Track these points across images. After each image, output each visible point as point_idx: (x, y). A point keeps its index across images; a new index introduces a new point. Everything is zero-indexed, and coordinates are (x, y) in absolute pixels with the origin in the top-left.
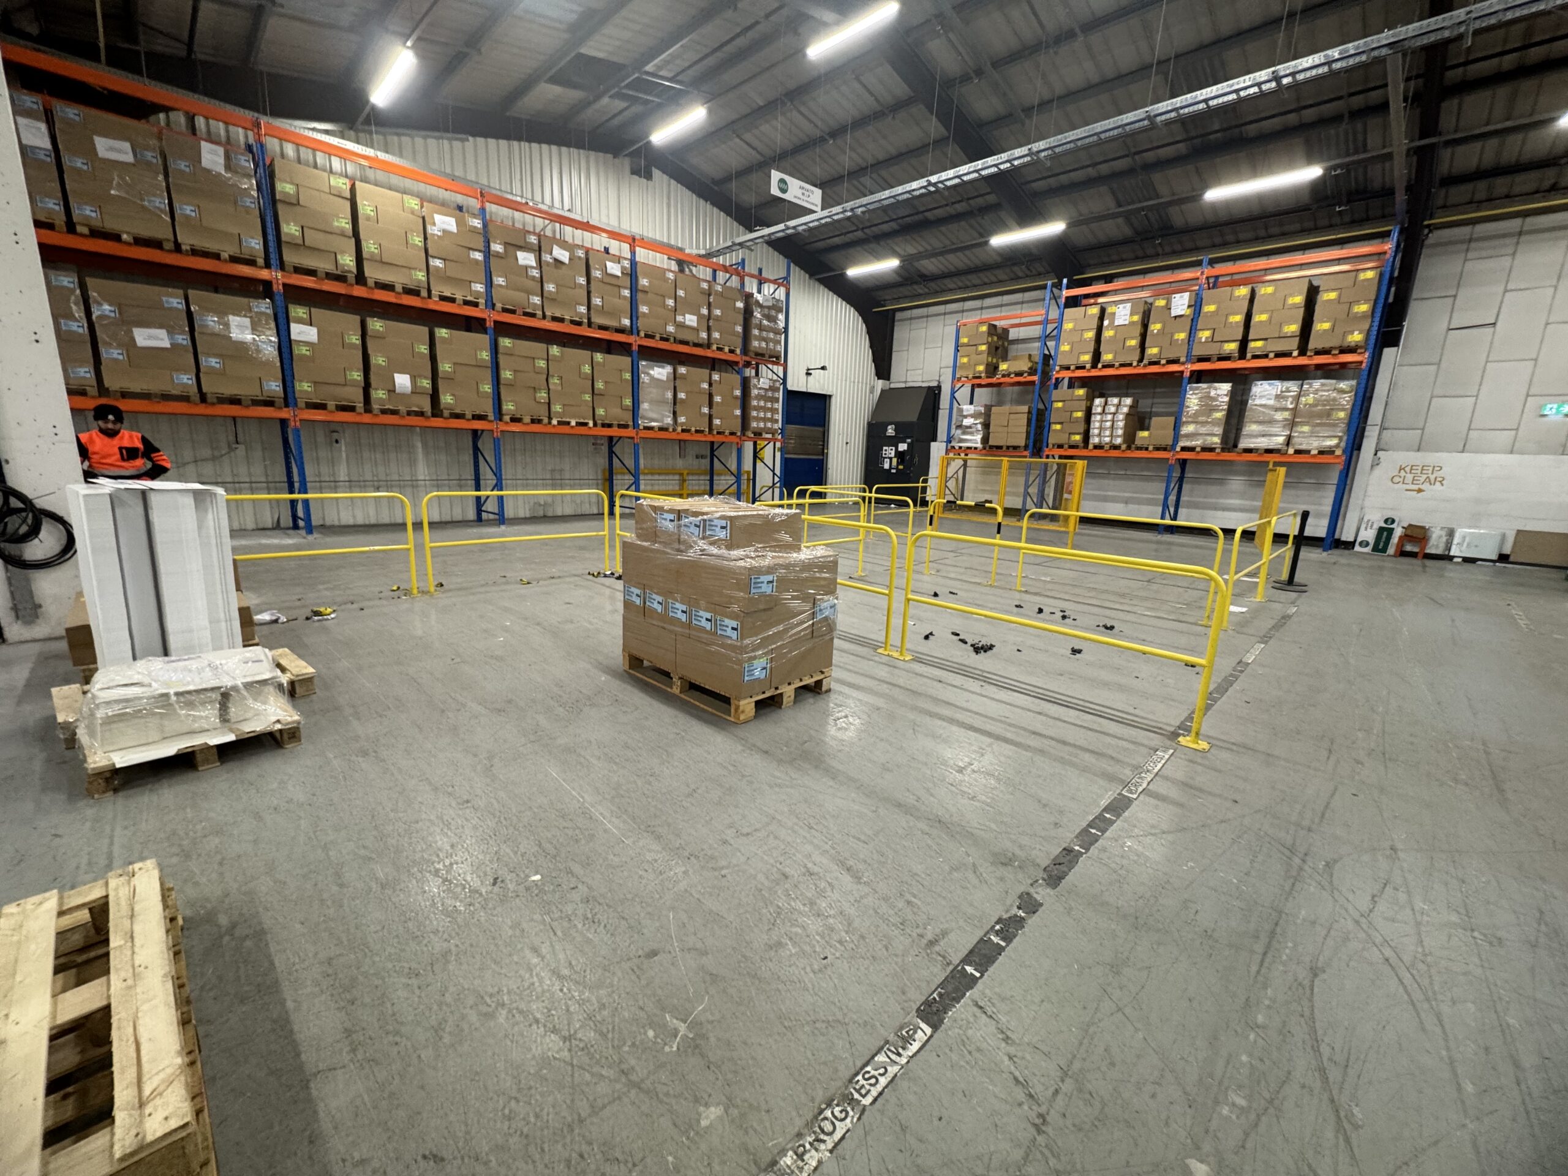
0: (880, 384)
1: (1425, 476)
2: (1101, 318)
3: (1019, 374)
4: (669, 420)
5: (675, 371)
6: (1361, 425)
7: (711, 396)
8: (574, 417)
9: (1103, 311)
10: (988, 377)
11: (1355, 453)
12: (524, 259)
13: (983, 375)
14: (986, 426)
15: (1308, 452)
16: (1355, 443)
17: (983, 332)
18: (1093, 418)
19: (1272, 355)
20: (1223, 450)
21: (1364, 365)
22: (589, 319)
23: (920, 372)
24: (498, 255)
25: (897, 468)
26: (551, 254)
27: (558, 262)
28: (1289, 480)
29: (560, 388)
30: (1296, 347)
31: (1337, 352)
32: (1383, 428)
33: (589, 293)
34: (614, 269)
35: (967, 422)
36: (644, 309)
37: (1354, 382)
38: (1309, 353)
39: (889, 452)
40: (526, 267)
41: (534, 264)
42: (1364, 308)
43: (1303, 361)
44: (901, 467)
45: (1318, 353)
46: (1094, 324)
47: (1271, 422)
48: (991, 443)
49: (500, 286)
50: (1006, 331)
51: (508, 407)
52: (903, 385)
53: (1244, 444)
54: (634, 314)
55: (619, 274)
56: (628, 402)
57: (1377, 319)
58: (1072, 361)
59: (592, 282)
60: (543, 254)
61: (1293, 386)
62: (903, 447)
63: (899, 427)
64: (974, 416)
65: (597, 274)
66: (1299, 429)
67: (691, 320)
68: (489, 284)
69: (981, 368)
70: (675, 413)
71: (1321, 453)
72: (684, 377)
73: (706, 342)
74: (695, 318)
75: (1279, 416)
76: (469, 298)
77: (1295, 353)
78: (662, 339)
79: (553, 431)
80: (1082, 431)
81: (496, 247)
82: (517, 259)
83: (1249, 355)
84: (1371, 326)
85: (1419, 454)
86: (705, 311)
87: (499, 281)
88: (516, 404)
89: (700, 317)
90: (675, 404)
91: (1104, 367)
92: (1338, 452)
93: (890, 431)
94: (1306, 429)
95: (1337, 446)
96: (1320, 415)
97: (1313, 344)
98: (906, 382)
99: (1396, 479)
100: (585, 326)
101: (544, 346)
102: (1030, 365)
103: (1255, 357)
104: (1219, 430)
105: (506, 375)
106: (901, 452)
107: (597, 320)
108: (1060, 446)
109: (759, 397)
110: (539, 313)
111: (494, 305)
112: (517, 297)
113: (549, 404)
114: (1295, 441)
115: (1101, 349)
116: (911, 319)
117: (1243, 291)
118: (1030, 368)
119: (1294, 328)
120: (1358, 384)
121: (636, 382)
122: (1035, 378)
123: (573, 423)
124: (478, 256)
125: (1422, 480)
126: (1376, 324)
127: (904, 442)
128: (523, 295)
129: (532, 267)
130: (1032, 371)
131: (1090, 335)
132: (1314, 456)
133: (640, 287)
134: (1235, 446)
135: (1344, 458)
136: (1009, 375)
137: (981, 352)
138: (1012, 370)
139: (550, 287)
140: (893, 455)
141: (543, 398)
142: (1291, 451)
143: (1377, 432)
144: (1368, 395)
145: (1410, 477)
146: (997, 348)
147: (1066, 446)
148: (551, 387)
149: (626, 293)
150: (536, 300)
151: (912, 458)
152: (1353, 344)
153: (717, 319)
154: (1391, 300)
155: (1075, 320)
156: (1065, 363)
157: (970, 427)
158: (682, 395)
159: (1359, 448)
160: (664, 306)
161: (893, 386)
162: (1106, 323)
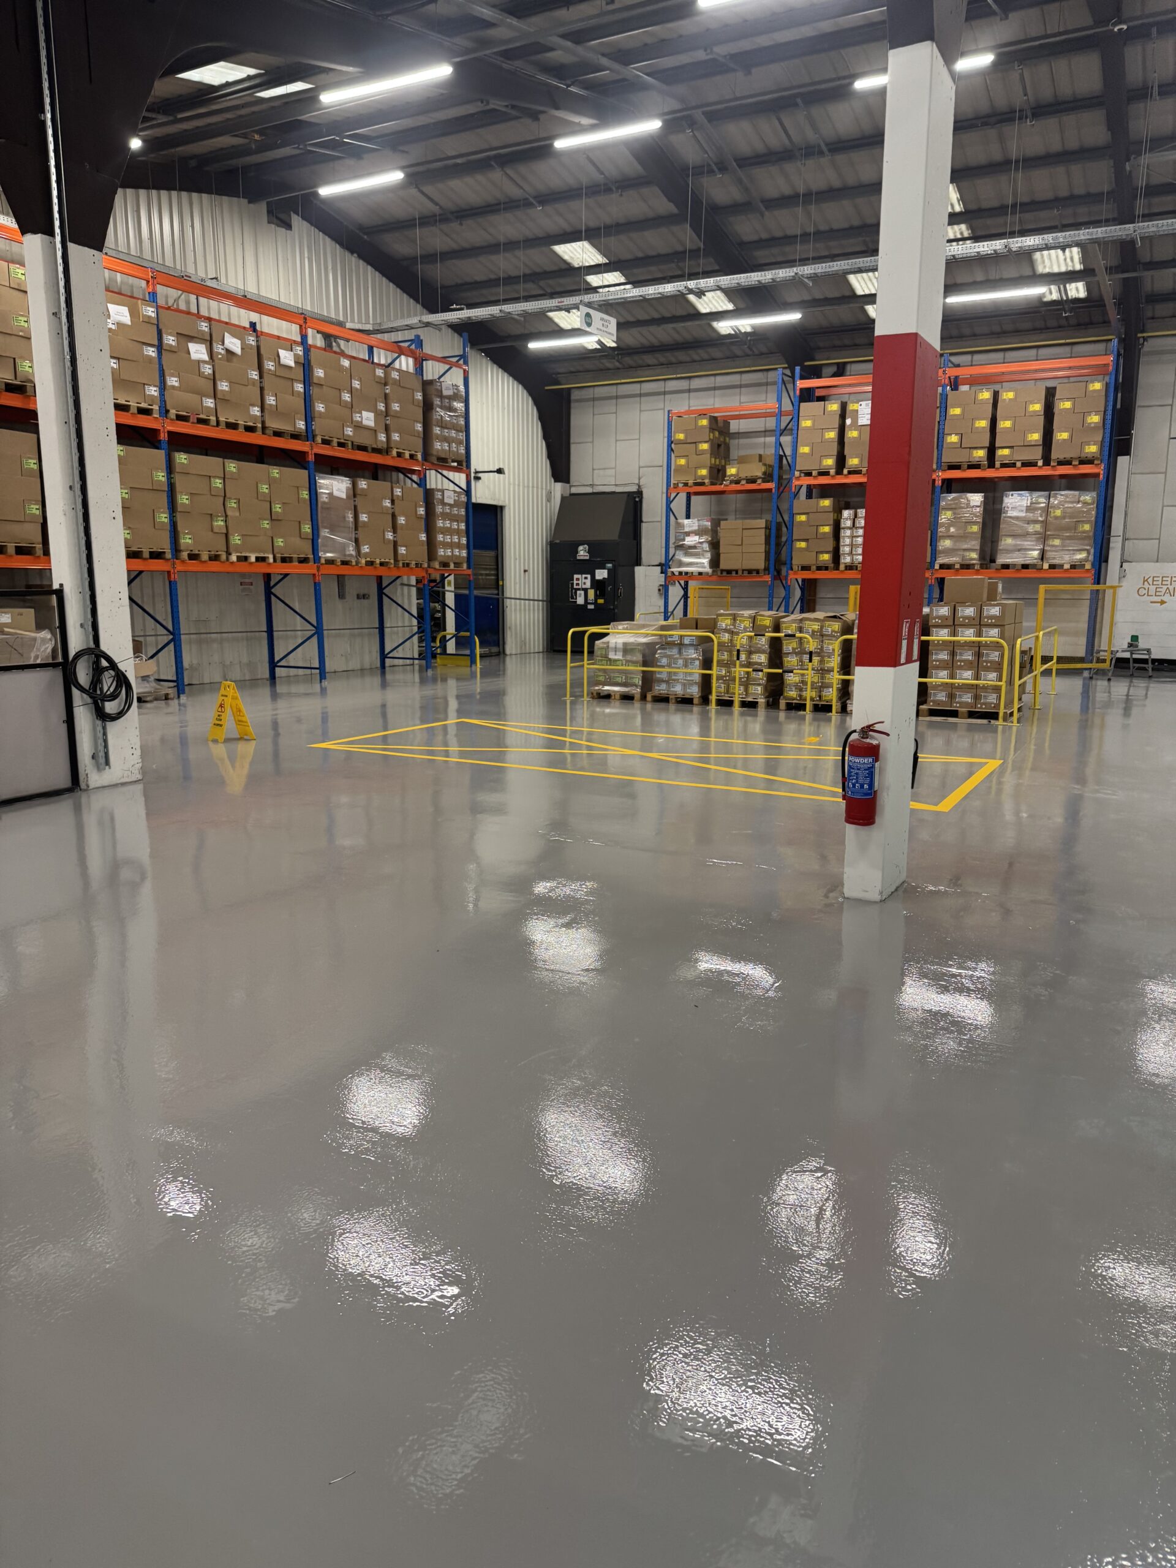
0: (558, 488)
1: (1166, 587)
2: (843, 416)
3: (752, 481)
4: (351, 550)
5: (354, 485)
6: (1106, 537)
7: (394, 516)
8: (253, 551)
9: (844, 407)
10: (712, 484)
11: (1103, 565)
12: (197, 352)
13: (707, 481)
14: (715, 545)
15: (1061, 566)
16: (1102, 557)
17: (703, 427)
18: (842, 534)
19: (1019, 464)
20: (982, 566)
21: (1101, 476)
22: (263, 423)
23: (612, 472)
24: (172, 351)
25: (595, 603)
26: (223, 344)
27: (229, 352)
28: (1048, 597)
29: (237, 514)
30: (1040, 456)
31: (1077, 463)
32: (1125, 539)
33: (262, 389)
34: (287, 358)
35: (690, 540)
36: (320, 407)
37: (1094, 494)
38: (1052, 464)
39: (583, 581)
40: (199, 362)
41: (206, 357)
42: (1095, 419)
43: (1047, 471)
44: (601, 601)
45: (1061, 463)
46: (836, 423)
47: (1025, 535)
48: (723, 566)
49: (173, 387)
50: (727, 424)
51: (186, 540)
52: (589, 490)
53: (1001, 560)
54: (309, 416)
55: (292, 364)
56: (307, 528)
57: (1108, 431)
58: (813, 467)
59: (265, 375)
60: (215, 345)
61: (1040, 498)
62: (601, 574)
63: (593, 548)
64: (699, 532)
65: (269, 365)
66: (1051, 542)
67: (368, 418)
68: (163, 386)
69: (704, 472)
70: (357, 541)
71: (1073, 567)
72: (364, 494)
73: (385, 446)
74: (371, 415)
75: (1031, 528)
76: (144, 405)
77: (1040, 463)
78: (341, 445)
79: (231, 569)
80: (831, 549)
81: (170, 340)
82: (189, 353)
83: (998, 464)
84: (1103, 438)
85: (1158, 564)
86: (381, 406)
87: (173, 381)
88: (194, 539)
89: (377, 413)
90: (356, 529)
91: (850, 473)
92: (1088, 566)
93: (583, 553)
94: (1057, 542)
95: (1086, 560)
96: (1067, 528)
97: (1055, 455)
98: (592, 485)
99: (1142, 592)
100: (259, 432)
101: (221, 460)
102: (763, 469)
103: (1003, 465)
104: (976, 544)
105: (183, 499)
106: (599, 581)
107: (274, 424)
108: (805, 568)
109: (445, 516)
110: (213, 418)
111: (167, 411)
112: (190, 399)
113: (227, 535)
114: (1049, 555)
115: (846, 452)
116: (594, 399)
117: (986, 395)
118: (765, 473)
119: (1036, 437)
120: (1098, 495)
121: (314, 501)
122: (772, 485)
123: (253, 559)
124: (151, 352)
125: (1163, 590)
126: (1108, 435)
127: (604, 568)
128: (197, 397)
129: (205, 362)
130: (768, 477)
131: (832, 435)
132: (1067, 570)
133: (315, 381)
134: (993, 561)
135: (1093, 572)
136: (737, 482)
137: (703, 452)
138: (743, 475)
139: (223, 386)
140: (588, 584)
141: (219, 526)
142: (1046, 566)
143: (1120, 545)
144: (1108, 504)
145: (1152, 588)
146: (719, 446)
147: (814, 568)
148: (229, 513)
149: (299, 387)
150: (209, 403)
151: (615, 589)
152: (1090, 456)
153: (396, 416)
154: (1119, 406)
155: (813, 418)
156: (807, 467)
157: (694, 547)
158: (364, 518)
159: (1106, 561)
160: (340, 401)
161: (574, 490)
162: (848, 422)
